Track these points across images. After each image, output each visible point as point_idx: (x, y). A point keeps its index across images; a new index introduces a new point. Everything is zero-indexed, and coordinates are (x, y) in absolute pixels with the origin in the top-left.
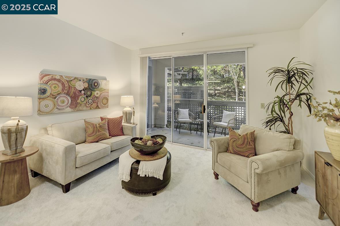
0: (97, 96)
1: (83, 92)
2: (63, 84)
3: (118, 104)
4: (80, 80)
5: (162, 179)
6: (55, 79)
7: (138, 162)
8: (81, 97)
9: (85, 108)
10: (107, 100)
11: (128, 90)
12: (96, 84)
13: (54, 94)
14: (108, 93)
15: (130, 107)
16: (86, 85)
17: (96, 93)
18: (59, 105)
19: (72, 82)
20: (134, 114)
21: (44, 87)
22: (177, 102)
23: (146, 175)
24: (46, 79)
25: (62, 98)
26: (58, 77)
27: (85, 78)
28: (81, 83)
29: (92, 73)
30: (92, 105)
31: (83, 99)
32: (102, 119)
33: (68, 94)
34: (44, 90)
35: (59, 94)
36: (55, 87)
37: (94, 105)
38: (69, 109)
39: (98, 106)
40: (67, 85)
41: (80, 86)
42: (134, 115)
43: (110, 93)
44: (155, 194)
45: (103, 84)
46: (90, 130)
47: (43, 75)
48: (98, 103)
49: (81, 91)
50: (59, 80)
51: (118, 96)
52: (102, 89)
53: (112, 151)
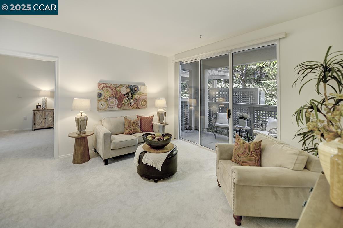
0: (137, 98)
1: (126, 95)
2: (112, 90)
3: (154, 106)
4: (124, 87)
5: (160, 170)
6: (107, 87)
8: (124, 99)
9: (128, 108)
10: (146, 102)
12: (136, 89)
13: (107, 97)
14: (146, 96)
15: (163, 108)
16: (128, 90)
17: (136, 96)
18: (110, 105)
19: (118, 88)
20: (165, 114)
21: (100, 92)
24: (101, 86)
25: (111, 100)
26: (109, 85)
27: (127, 84)
28: (125, 88)
29: (134, 80)
30: (133, 105)
31: (126, 101)
32: (138, 117)
33: (115, 97)
34: (100, 94)
35: (110, 97)
36: (107, 92)
37: (135, 106)
38: (116, 108)
39: (138, 106)
40: (114, 91)
41: (124, 91)
42: (165, 116)
43: (148, 96)
45: (142, 89)
46: (127, 125)
47: (100, 84)
48: (138, 104)
49: (124, 95)
50: (109, 87)
51: (154, 99)
52: (141, 93)
53: (138, 143)
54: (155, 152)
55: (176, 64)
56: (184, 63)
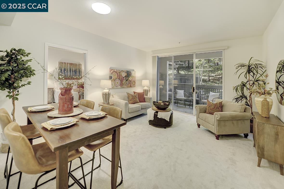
0: (130, 80)
1: (125, 78)
2: (117, 74)
3: (141, 85)
4: (124, 72)
5: (169, 121)
6: (115, 72)
7: (157, 112)
8: (124, 80)
9: (125, 87)
10: (135, 82)
11: (145, 77)
12: (130, 74)
13: (115, 79)
14: (135, 78)
15: (147, 87)
16: (126, 74)
17: (130, 79)
18: (116, 85)
19: (120, 73)
20: (150, 91)
21: (111, 75)
22: (176, 85)
23: (161, 118)
24: (112, 71)
25: (117, 81)
26: (116, 71)
27: (125, 70)
28: (124, 73)
29: (129, 67)
30: (128, 85)
31: (125, 82)
32: (134, 93)
33: (119, 79)
34: (111, 77)
35: (116, 79)
36: (115, 76)
37: (129, 85)
38: (119, 87)
39: (131, 86)
40: (119, 75)
41: (124, 75)
43: (136, 79)
44: (165, 128)
45: (133, 73)
46: (131, 98)
47: (111, 69)
48: (131, 84)
49: (124, 77)
50: (116, 72)
51: (141, 81)
52: (132, 76)
53: (141, 109)
54: (163, 111)
55: (154, 57)
56: (159, 57)
